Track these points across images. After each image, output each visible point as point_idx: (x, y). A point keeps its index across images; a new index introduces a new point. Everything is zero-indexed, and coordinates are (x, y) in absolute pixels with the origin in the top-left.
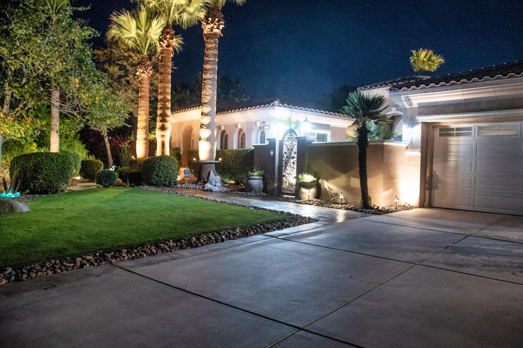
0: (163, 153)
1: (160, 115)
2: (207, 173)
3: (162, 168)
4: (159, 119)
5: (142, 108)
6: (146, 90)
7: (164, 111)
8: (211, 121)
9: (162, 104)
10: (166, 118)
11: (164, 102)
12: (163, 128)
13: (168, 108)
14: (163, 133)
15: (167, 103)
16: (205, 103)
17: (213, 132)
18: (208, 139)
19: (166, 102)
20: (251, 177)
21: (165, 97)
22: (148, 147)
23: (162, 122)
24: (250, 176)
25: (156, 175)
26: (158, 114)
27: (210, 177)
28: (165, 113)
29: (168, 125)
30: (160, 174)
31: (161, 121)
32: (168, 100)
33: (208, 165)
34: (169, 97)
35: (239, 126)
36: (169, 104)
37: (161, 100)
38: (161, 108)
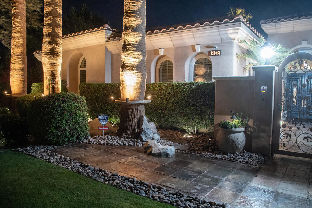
0: (53, 88)
1: (49, 35)
2: (136, 120)
3: (67, 115)
4: (45, 40)
5: (18, 29)
6: (21, 6)
7: (54, 30)
8: (141, 40)
9: (50, 20)
10: (57, 40)
11: (53, 17)
12: (53, 53)
13: (59, 25)
14: (53, 60)
15: (58, 19)
16: (133, 12)
17: (144, 57)
18: (138, 68)
19: (56, 17)
20: (233, 129)
21: (54, 10)
22: (26, 79)
23: (52, 45)
24: (232, 127)
25: (56, 128)
26: (44, 34)
27: (144, 126)
28: (56, 33)
29: (60, 49)
30: (64, 125)
31: (50, 43)
32: (58, 15)
33: (137, 107)
34: (60, 11)
35: (162, 52)
36: (60, 21)
37: (49, 14)
38: (49, 25)
